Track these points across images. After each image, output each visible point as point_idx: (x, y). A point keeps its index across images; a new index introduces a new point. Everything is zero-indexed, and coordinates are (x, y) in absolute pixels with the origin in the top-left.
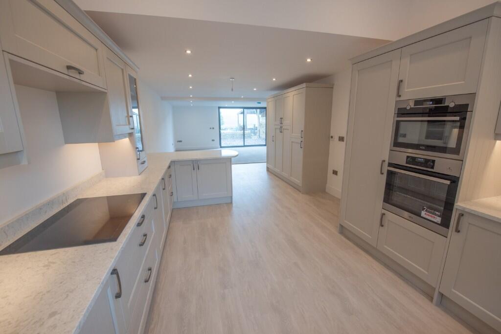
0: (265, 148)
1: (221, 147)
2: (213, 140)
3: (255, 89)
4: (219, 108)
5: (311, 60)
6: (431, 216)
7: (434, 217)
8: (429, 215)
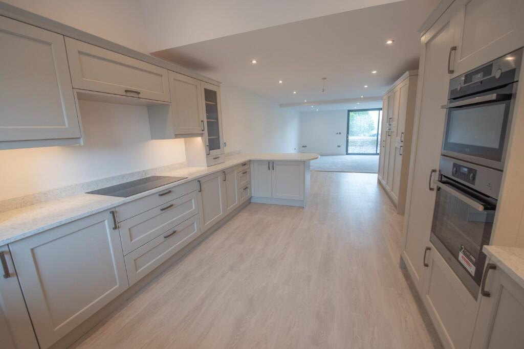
0: (378, 157)
1: (347, 154)
2: (339, 146)
3: (366, 86)
4: (349, 111)
5: (393, 41)
6: (467, 262)
7: (469, 265)
8: (465, 260)
